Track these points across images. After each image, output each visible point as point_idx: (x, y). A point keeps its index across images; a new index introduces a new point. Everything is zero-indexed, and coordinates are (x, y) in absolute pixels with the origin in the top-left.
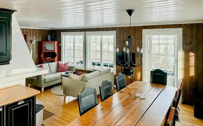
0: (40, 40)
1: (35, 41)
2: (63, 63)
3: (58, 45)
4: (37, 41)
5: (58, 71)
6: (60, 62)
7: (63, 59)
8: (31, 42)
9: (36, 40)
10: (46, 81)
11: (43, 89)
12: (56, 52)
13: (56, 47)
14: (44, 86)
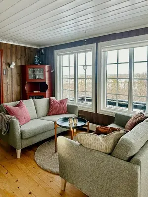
0: (23, 64)
1: (14, 64)
2: (59, 100)
3: (49, 71)
4: (19, 64)
5: (49, 113)
6: (53, 98)
7: (58, 94)
8: (9, 64)
9: (16, 62)
10: (25, 136)
11: (19, 152)
12: (47, 82)
13: (47, 74)
14: (20, 146)
